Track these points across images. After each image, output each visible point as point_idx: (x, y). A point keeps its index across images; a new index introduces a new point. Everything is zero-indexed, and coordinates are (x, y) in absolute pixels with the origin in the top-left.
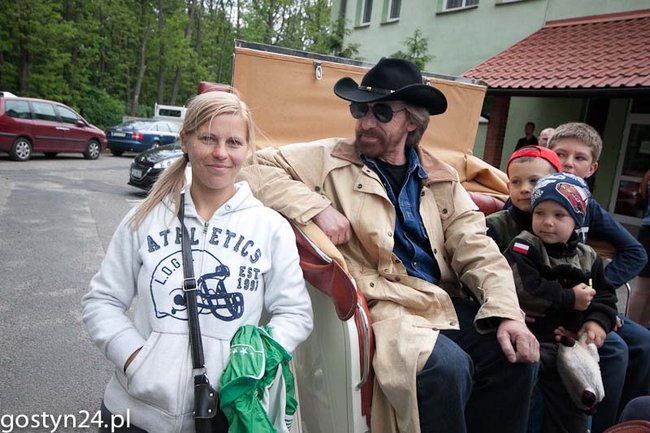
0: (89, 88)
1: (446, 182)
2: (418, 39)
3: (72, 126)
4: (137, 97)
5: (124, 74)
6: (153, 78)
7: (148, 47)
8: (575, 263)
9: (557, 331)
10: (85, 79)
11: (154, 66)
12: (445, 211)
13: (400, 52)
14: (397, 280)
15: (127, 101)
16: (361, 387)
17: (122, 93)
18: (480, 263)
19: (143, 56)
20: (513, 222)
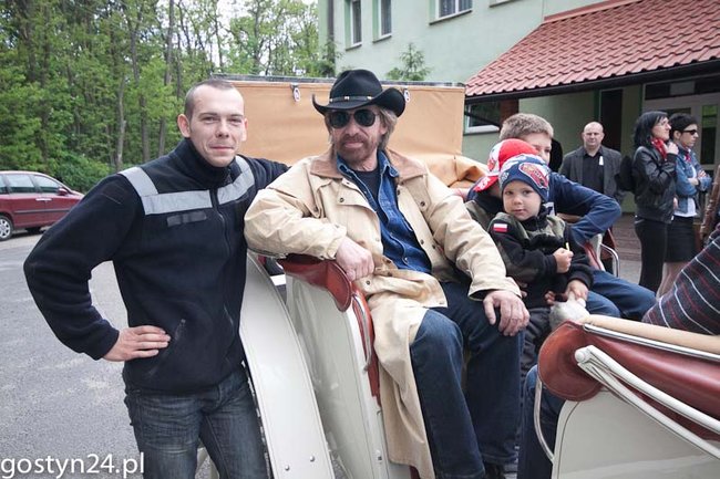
0: (65, 154)
1: (417, 177)
2: (413, 53)
3: (54, 196)
4: (120, 156)
5: (104, 134)
6: (136, 134)
7: (125, 101)
8: (548, 231)
9: (547, 296)
10: (61, 144)
11: (135, 120)
12: (423, 204)
13: (396, 69)
14: (390, 275)
15: (109, 162)
16: (368, 369)
17: (103, 154)
18: (465, 248)
19: (122, 112)
20: (481, 209)
